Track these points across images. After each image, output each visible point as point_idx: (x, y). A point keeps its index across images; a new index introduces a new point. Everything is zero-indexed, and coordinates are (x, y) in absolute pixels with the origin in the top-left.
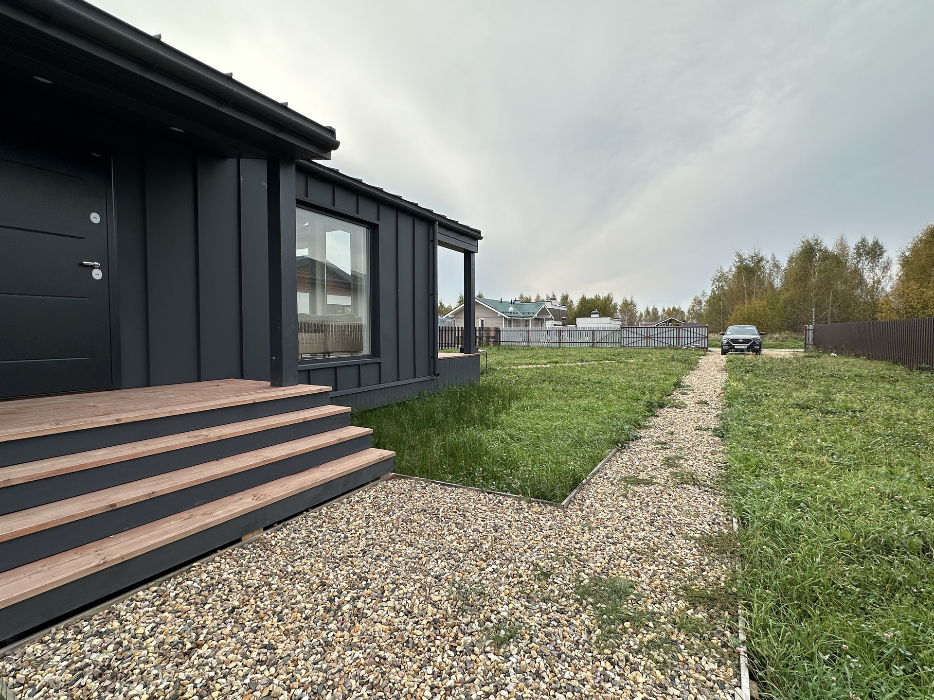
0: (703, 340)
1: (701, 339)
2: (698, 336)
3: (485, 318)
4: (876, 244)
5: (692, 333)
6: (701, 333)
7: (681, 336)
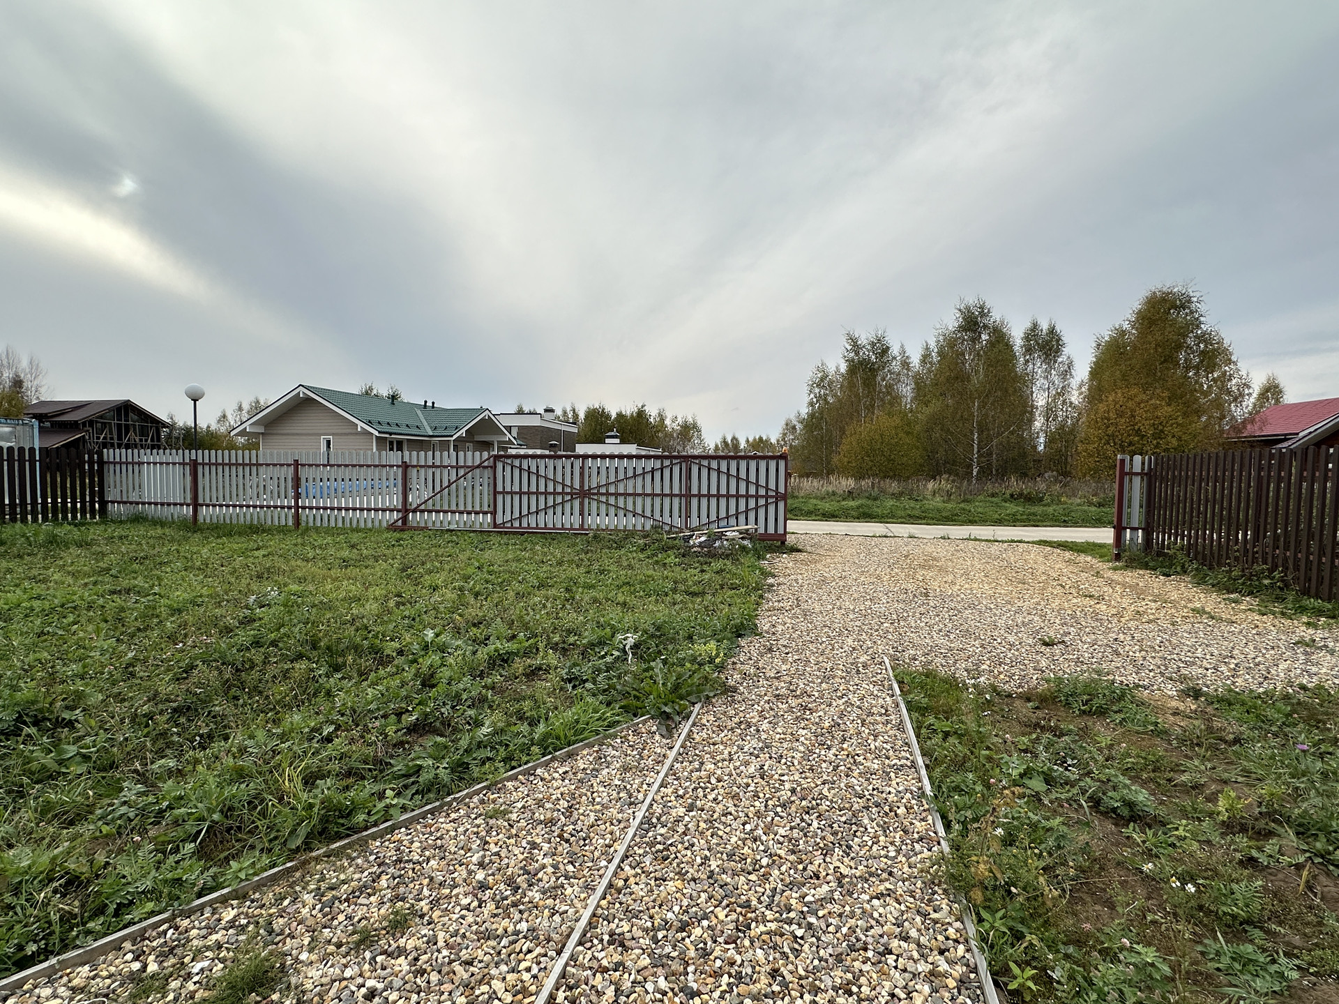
0: (772, 509)
1: (762, 502)
2: (752, 491)
3: (333, 434)
4: (1052, 331)
5: (733, 482)
6: (762, 482)
7: (695, 491)
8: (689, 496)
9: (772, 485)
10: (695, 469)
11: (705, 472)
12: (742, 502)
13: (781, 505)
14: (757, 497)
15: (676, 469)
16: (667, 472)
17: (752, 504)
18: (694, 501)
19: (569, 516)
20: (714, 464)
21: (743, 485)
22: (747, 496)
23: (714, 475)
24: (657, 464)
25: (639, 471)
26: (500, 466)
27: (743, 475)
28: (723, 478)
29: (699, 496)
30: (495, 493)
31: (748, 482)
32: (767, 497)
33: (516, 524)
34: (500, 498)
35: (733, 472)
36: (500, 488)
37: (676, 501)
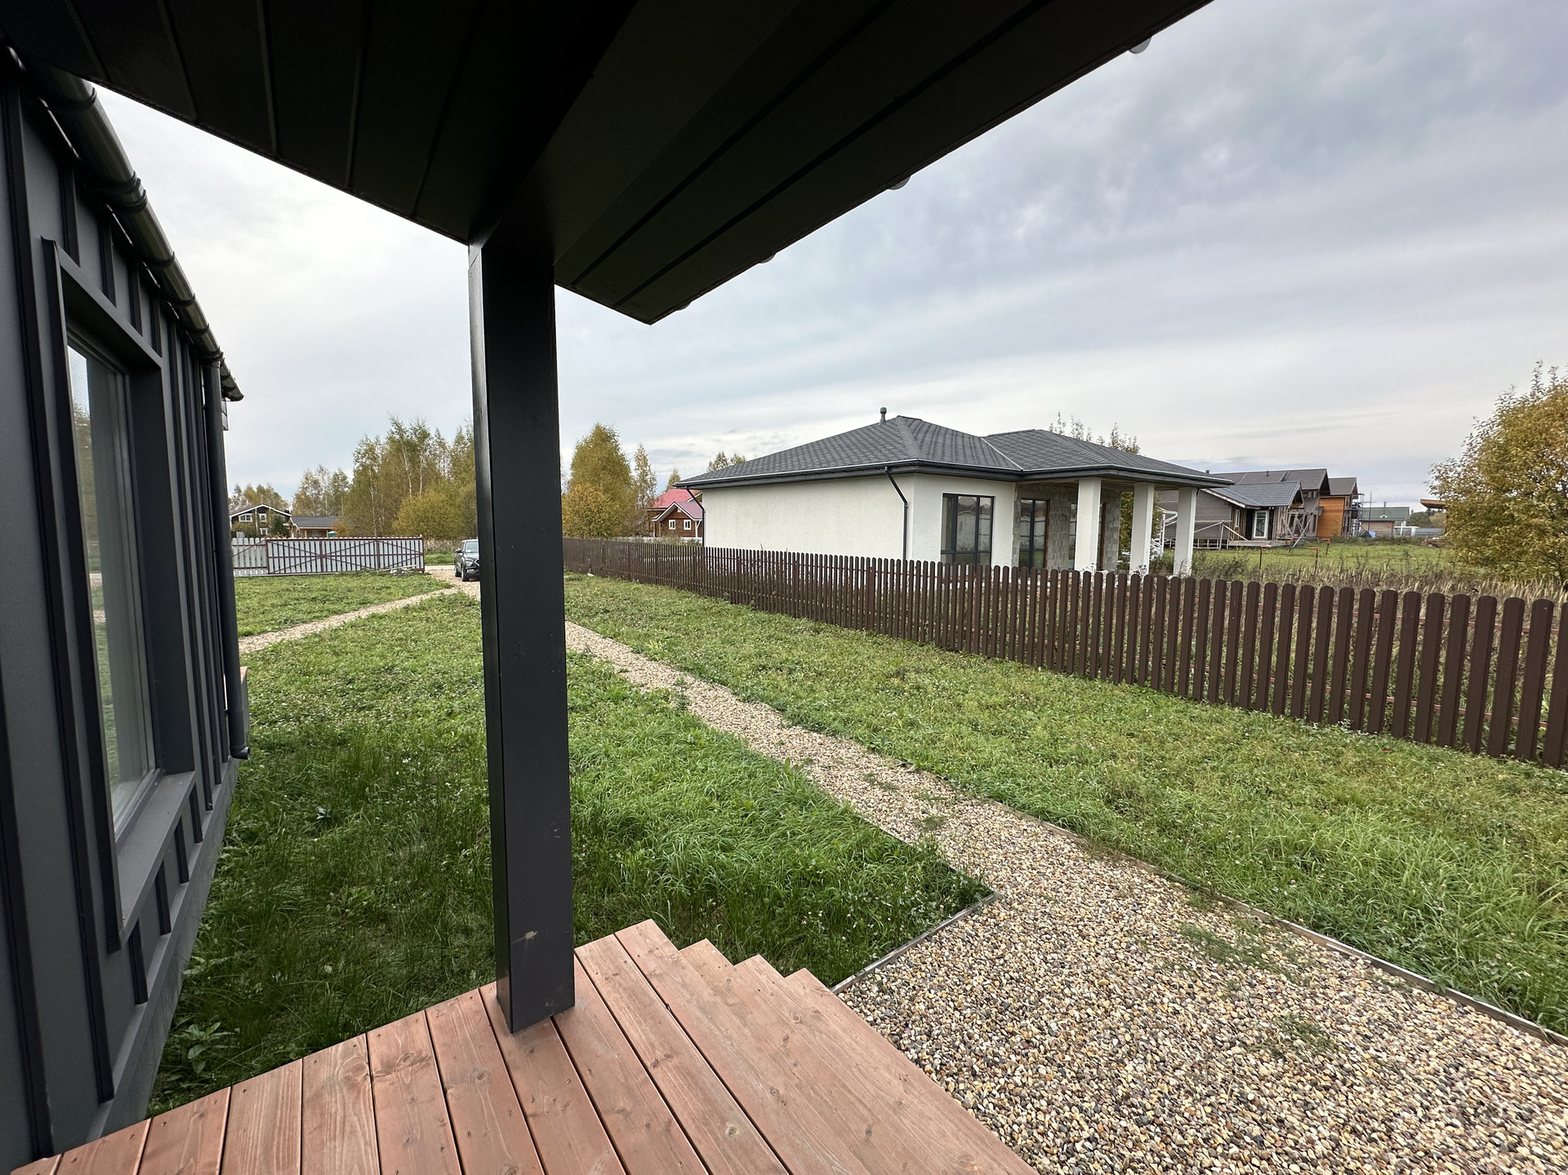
0: (418, 559)
1: (413, 557)
2: (408, 552)
6: (412, 549)
7: (381, 553)
8: (379, 555)
9: (417, 550)
10: (381, 544)
11: (386, 545)
12: (404, 557)
13: (422, 557)
14: (411, 554)
15: (372, 545)
16: (367, 546)
17: (409, 557)
18: (382, 557)
19: (316, 566)
20: (390, 542)
21: (404, 550)
22: (406, 554)
23: (390, 546)
24: (362, 542)
25: (353, 545)
26: (270, 545)
27: (404, 546)
28: (395, 548)
29: (384, 555)
30: (268, 558)
31: (406, 549)
32: (415, 555)
33: (283, 572)
34: (271, 560)
35: (399, 545)
36: (270, 555)
37: (372, 558)
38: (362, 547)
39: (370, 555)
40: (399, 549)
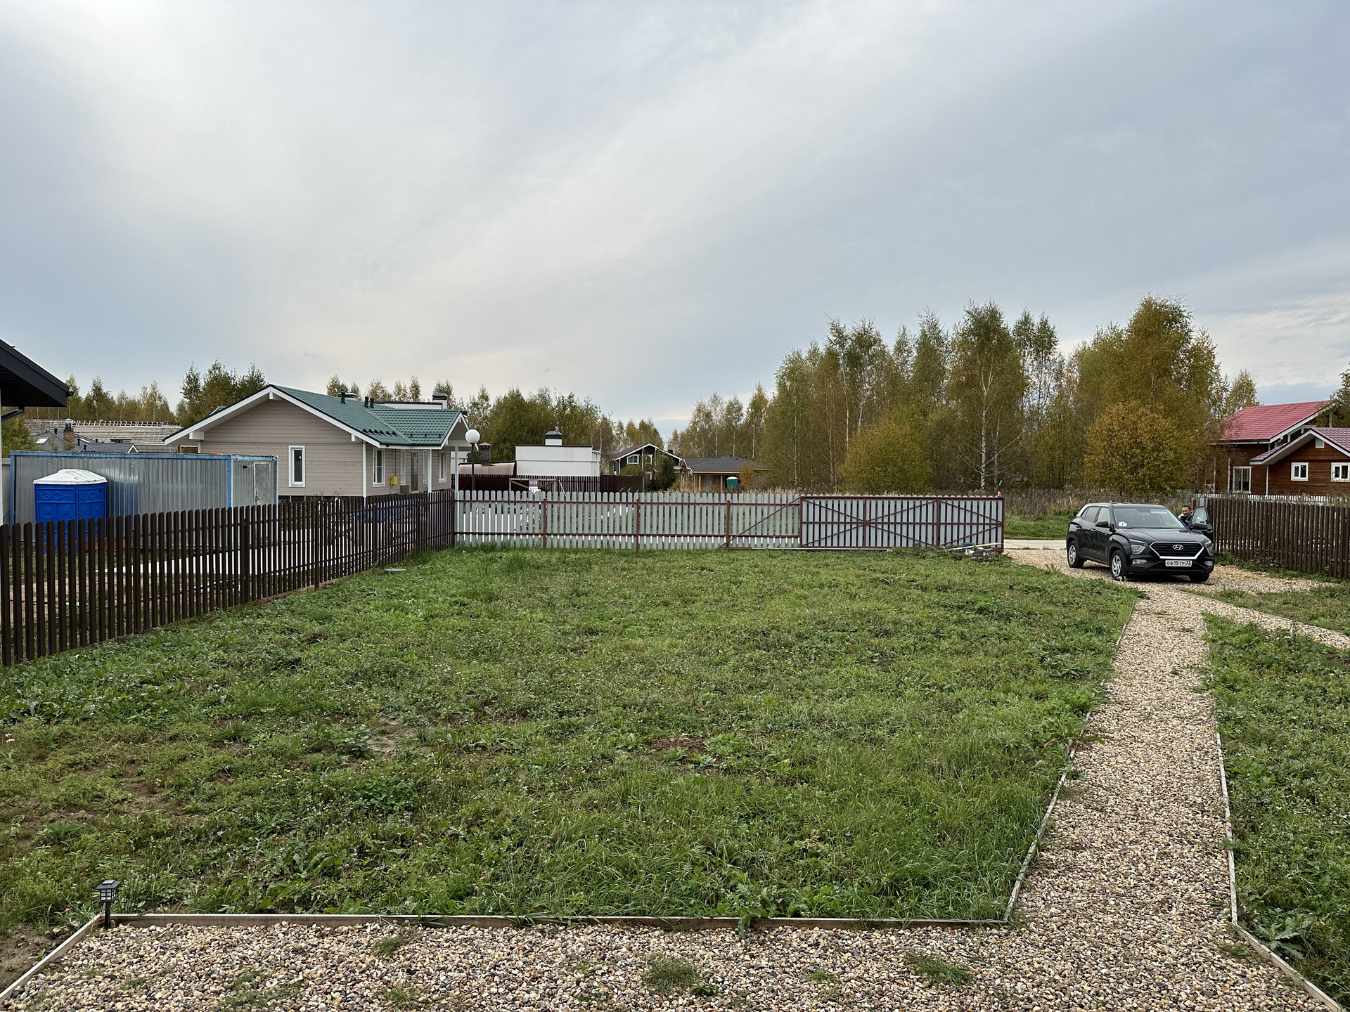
2: (981, 520)
3: (306, 444)
4: (1044, 324)
6: (988, 515)
7: (943, 520)
8: (939, 524)
9: (994, 517)
10: (943, 506)
11: (949, 508)
12: (974, 528)
13: (1000, 529)
14: (984, 524)
15: (930, 507)
16: (924, 508)
17: (981, 528)
18: (942, 528)
19: (855, 538)
20: (956, 503)
21: (975, 517)
22: (978, 524)
23: (956, 510)
24: (918, 503)
25: (905, 507)
26: (805, 504)
27: (975, 510)
28: (962, 513)
29: (946, 524)
30: (802, 523)
31: (978, 514)
32: (990, 524)
33: (817, 544)
34: (804, 526)
35: (969, 508)
36: (805, 520)
37: (930, 527)
38: (918, 510)
39: (927, 524)
40: (968, 515)
